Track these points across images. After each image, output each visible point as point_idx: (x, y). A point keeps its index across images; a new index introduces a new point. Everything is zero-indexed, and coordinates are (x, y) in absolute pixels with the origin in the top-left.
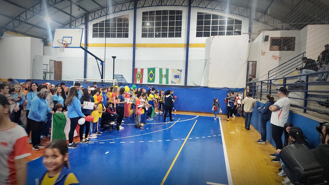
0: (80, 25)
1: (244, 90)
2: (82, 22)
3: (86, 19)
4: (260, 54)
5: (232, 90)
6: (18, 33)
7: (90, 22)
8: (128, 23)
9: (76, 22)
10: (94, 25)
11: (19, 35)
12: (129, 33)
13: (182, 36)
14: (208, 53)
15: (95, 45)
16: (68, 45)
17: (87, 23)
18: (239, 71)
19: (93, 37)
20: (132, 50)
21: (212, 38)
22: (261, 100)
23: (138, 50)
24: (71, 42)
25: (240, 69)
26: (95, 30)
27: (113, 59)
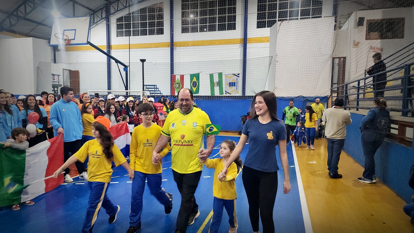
0: (100, 21)
1: (328, 99)
2: (102, 16)
3: (107, 12)
4: (352, 45)
5: (310, 99)
6: (16, 34)
7: (113, 16)
8: (163, 13)
9: (94, 17)
10: (118, 19)
11: (18, 35)
12: (164, 27)
13: (236, 29)
14: (273, 47)
15: (120, 47)
16: (70, 41)
17: (109, 18)
18: (319, 71)
19: (117, 36)
20: (170, 51)
21: (278, 25)
22: (357, 110)
23: (178, 50)
24: (75, 36)
25: (321, 68)
26: (119, 27)
27: (141, 63)
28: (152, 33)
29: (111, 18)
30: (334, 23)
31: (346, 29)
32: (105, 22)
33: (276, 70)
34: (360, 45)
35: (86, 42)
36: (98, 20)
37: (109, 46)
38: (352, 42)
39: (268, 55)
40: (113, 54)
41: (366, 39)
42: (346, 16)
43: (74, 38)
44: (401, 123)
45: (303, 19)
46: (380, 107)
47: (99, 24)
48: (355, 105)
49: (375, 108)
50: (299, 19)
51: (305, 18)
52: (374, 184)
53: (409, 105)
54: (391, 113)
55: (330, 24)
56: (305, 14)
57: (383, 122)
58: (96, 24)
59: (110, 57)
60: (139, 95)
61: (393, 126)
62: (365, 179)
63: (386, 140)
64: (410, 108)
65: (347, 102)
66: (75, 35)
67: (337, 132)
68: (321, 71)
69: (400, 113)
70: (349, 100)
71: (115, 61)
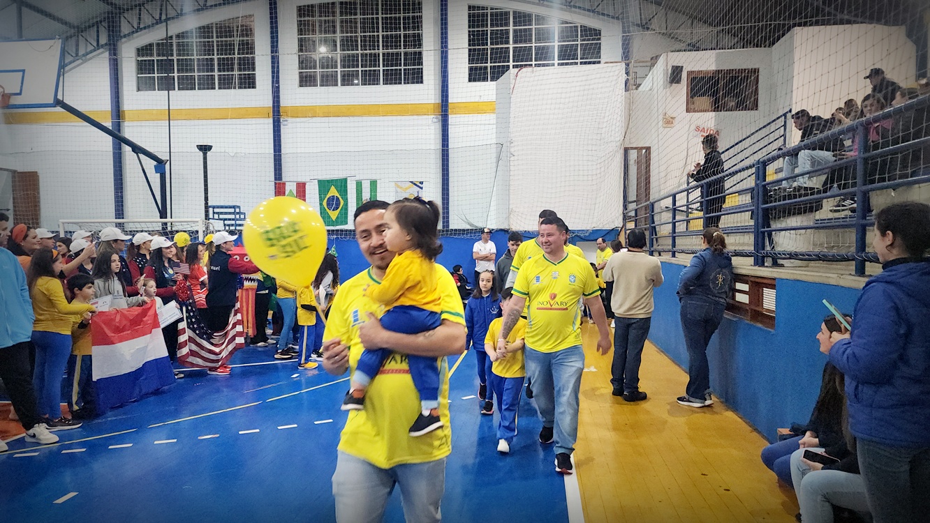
0: (95, 50)
2: (98, 41)
3: (111, 30)
4: (661, 123)
5: (582, 236)
7: (126, 42)
8: (253, 40)
9: (77, 41)
12: (257, 72)
13: (424, 82)
14: (504, 123)
15: (146, 116)
16: (9, 97)
17: (114, 45)
18: (599, 176)
19: (139, 90)
20: (271, 126)
21: (512, 76)
22: (674, 256)
23: (290, 125)
24: (22, 86)
25: (603, 169)
26: (143, 67)
27: (201, 154)
28: (226, 83)
29: (123, 46)
30: (624, 77)
31: (648, 89)
32: (107, 54)
33: (512, 173)
34: (676, 122)
35: (51, 101)
36: (89, 50)
37: (118, 113)
38: (661, 117)
39: (494, 141)
40: (129, 132)
41: (688, 111)
42: (647, 62)
43: (19, 92)
44: (752, 279)
45: (562, 64)
46: (712, 249)
47: (91, 59)
48: (669, 245)
49: (705, 250)
50: (556, 65)
51: (567, 64)
52: (709, 408)
53: (767, 243)
54: (735, 261)
55: (615, 78)
56: (568, 55)
57: (720, 280)
58: (84, 58)
59: (119, 140)
60: (194, 229)
61: (739, 286)
62: (691, 399)
63: (727, 315)
64: (768, 248)
65: (655, 239)
66: (22, 83)
67: (636, 303)
68: (602, 174)
69: (751, 260)
70: (658, 236)
71: (130, 149)
